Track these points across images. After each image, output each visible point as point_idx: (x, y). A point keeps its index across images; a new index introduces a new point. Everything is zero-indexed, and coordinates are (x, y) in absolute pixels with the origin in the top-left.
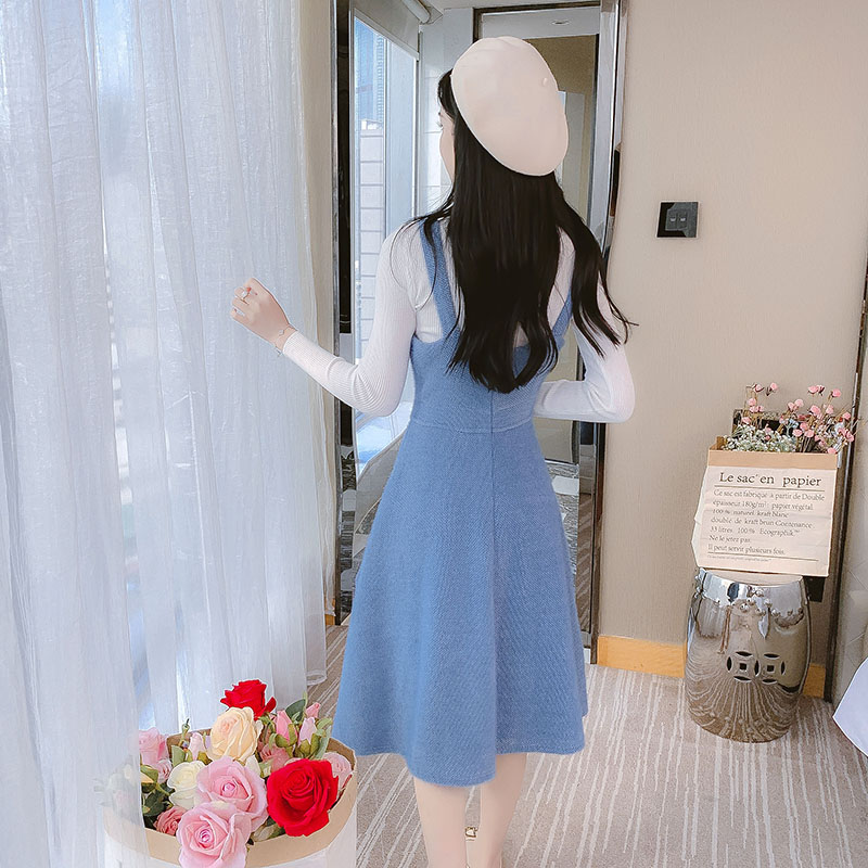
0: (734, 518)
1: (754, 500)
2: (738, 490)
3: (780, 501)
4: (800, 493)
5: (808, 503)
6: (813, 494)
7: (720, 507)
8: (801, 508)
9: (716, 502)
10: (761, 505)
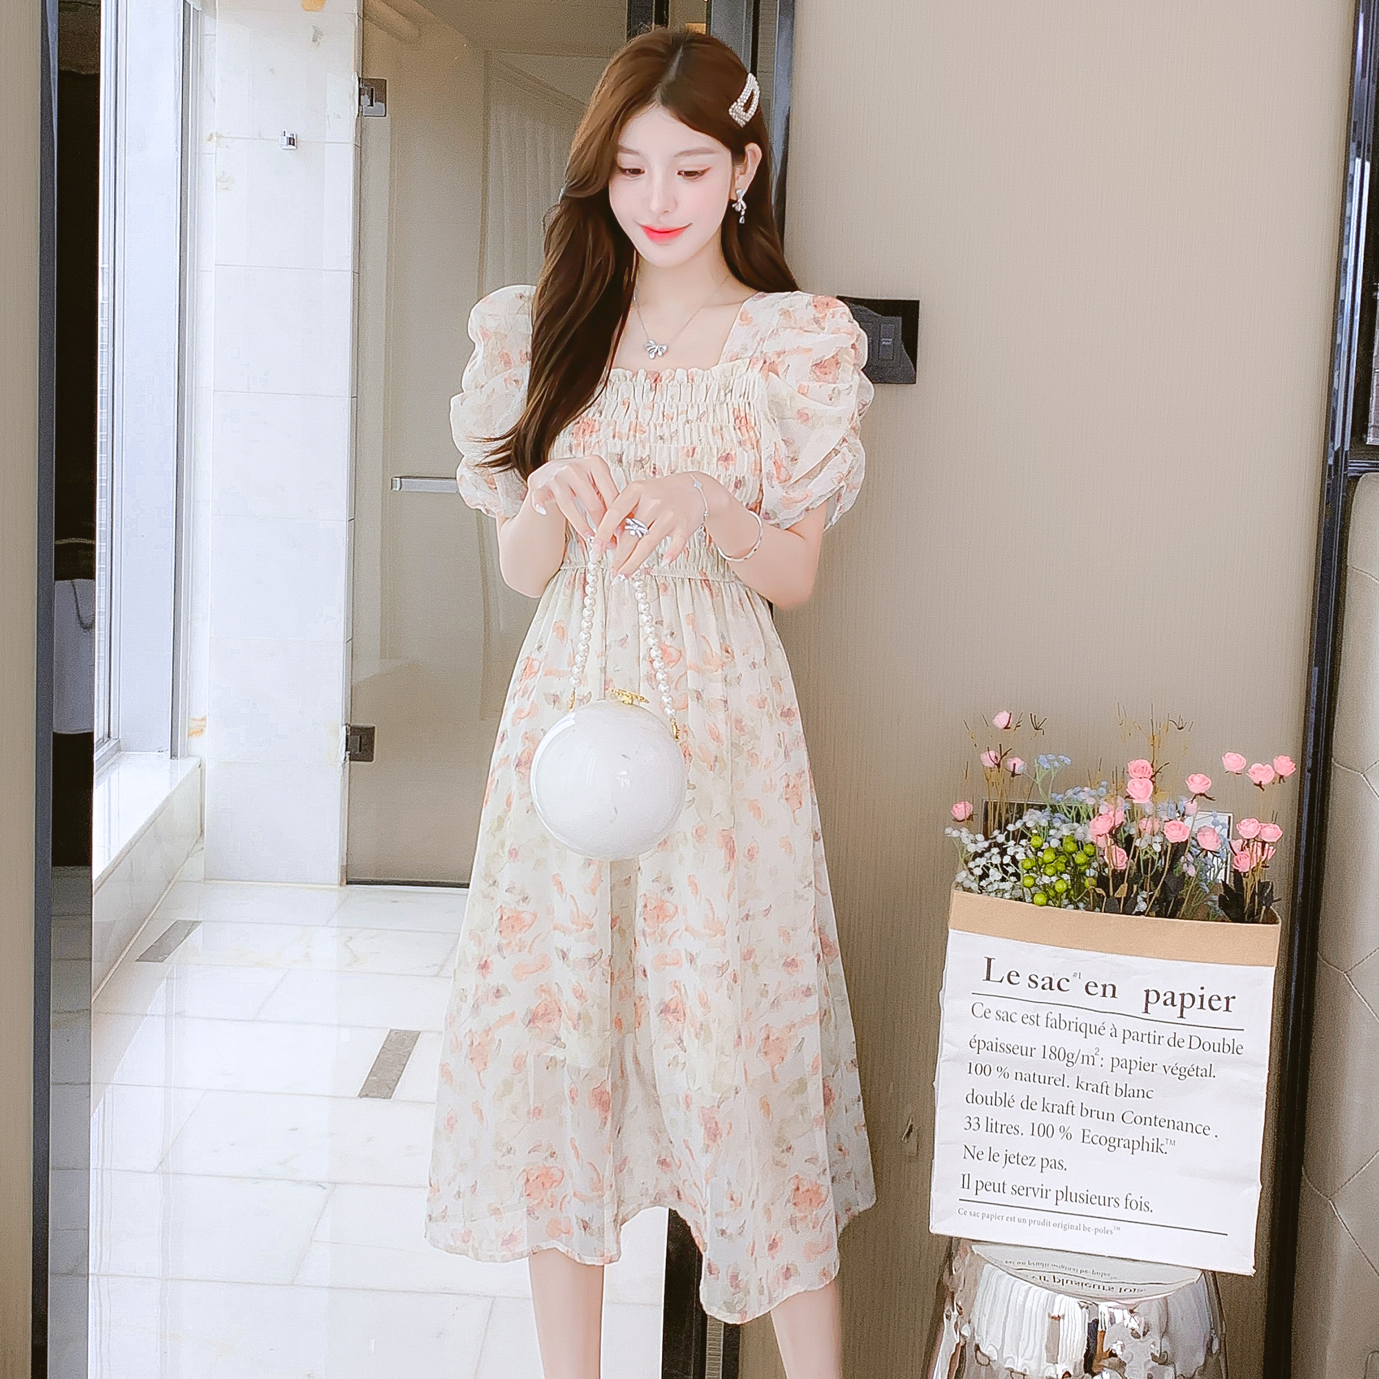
0: (1019, 1090)
1: (1071, 1041)
2: (1030, 1009)
3: (1132, 1050)
4: (1183, 1032)
5: (1202, 1058)
6: (1215, 1037)
7: (986, 1057)
8: (1183, 1073)
9: (978, 1044)
10: (1089, 1060)
